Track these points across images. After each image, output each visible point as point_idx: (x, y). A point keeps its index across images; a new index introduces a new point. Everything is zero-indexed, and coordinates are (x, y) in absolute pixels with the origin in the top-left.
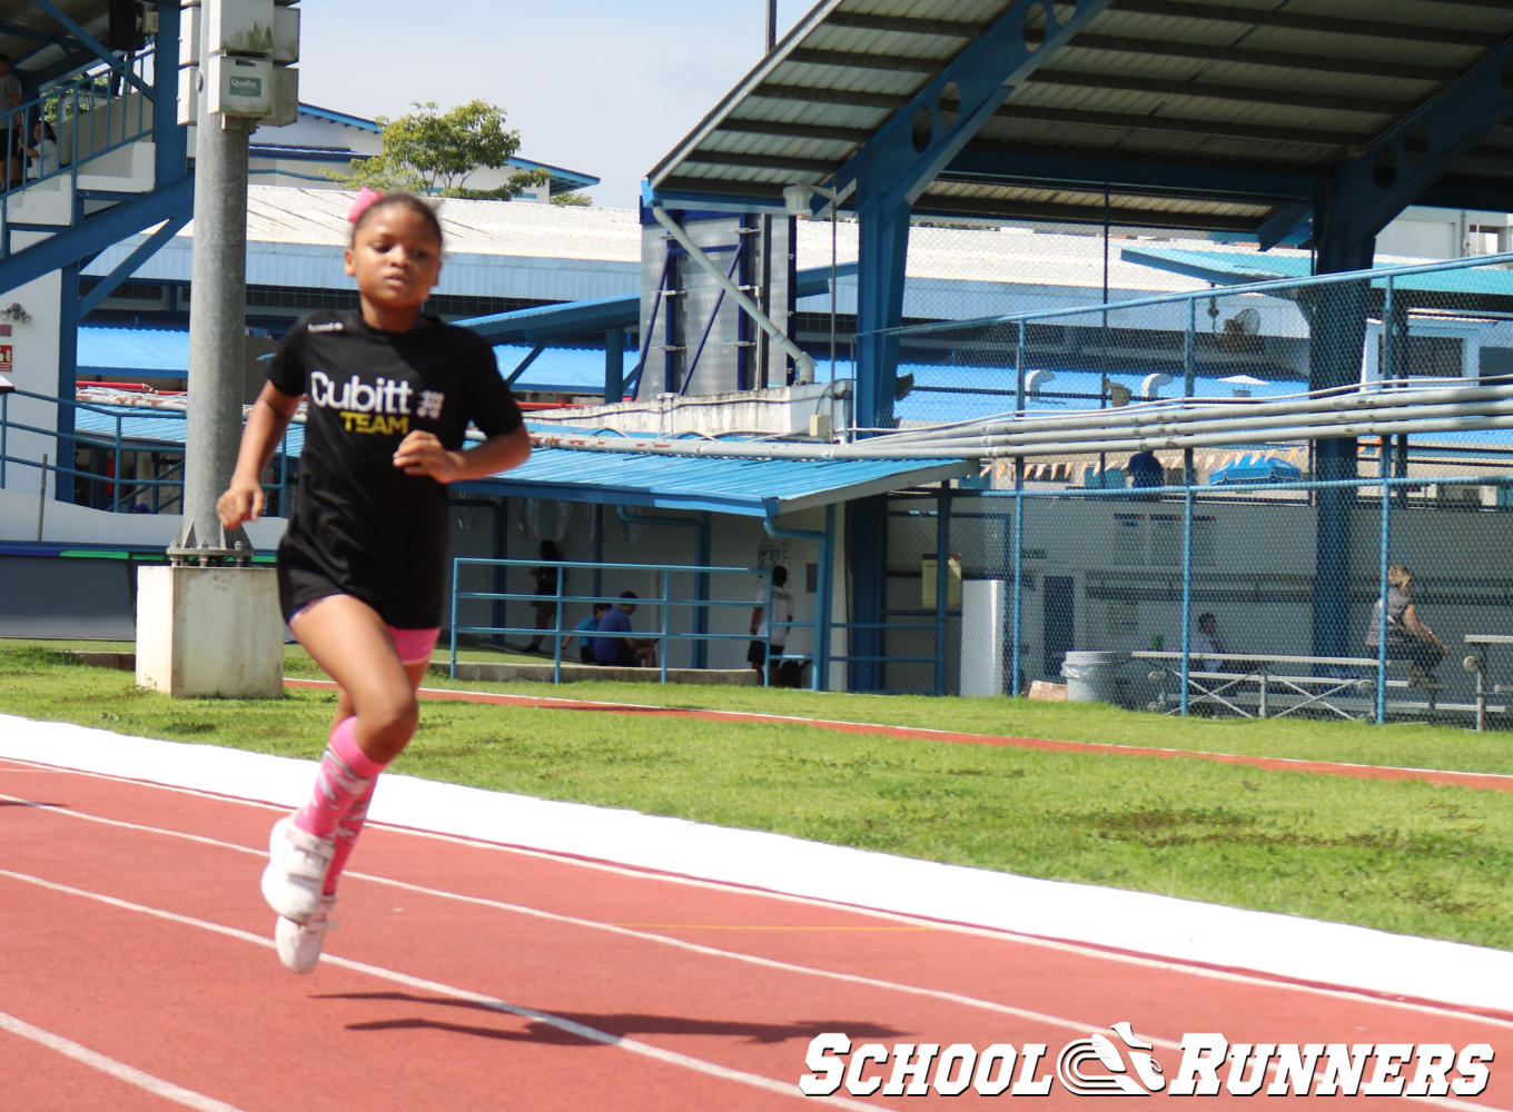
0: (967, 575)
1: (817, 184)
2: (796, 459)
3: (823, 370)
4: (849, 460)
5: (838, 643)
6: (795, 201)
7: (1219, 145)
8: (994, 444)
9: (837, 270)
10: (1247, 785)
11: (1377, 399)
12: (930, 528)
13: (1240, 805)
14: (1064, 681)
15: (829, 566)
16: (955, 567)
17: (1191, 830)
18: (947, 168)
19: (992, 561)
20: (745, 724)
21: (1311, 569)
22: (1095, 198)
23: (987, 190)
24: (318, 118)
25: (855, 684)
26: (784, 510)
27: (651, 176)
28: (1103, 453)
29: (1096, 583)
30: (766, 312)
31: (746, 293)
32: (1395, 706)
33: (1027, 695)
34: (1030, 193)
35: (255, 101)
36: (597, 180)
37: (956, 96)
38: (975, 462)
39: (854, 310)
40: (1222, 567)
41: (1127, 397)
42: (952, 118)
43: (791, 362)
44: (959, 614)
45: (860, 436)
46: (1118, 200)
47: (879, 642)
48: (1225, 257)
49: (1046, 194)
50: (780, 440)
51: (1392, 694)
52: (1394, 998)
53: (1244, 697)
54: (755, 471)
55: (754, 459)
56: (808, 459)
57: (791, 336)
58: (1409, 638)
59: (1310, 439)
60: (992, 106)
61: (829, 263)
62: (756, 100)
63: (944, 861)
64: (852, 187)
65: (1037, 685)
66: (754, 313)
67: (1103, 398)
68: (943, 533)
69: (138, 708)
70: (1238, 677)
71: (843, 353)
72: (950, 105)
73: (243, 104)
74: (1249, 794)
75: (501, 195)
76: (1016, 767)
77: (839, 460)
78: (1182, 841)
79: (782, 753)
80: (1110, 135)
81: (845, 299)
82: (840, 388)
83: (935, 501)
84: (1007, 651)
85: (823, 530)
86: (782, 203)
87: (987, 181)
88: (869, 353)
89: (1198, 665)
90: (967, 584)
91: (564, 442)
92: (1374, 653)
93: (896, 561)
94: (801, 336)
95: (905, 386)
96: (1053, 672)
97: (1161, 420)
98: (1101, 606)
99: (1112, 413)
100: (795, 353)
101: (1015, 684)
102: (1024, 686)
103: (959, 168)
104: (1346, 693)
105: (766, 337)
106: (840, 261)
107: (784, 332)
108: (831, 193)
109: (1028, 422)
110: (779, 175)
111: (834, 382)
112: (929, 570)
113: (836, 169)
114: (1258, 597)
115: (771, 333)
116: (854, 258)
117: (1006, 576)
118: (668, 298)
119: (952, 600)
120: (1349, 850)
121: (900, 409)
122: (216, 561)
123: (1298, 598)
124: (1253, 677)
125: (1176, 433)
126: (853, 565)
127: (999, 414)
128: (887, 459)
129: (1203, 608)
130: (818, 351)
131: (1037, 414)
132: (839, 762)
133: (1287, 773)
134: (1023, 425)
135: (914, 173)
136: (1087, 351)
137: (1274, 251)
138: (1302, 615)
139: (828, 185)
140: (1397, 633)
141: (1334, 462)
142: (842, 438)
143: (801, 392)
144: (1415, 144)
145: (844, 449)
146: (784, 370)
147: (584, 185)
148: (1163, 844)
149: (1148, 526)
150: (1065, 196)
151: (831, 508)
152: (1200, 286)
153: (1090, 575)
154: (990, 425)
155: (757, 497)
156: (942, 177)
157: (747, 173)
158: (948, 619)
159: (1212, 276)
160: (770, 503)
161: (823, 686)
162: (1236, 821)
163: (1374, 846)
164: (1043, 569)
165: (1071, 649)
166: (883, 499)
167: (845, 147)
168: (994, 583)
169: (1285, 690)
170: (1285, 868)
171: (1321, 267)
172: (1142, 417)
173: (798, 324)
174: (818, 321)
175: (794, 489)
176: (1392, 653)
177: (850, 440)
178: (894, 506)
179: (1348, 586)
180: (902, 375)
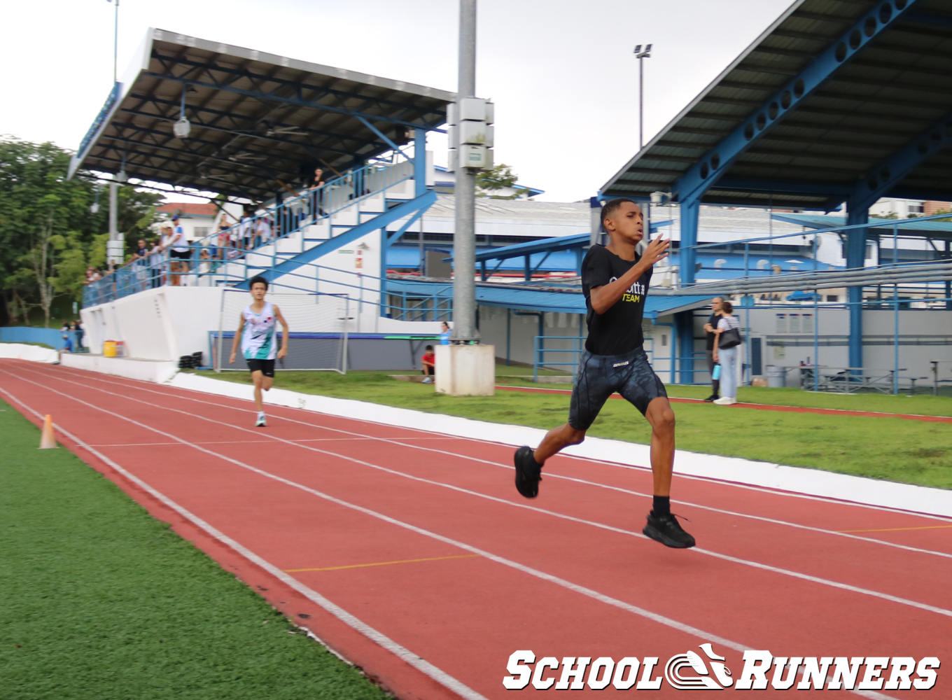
1: (662, 191)
2: (659, 296)
4: (680, 296)
5: (677, 366)
6: (656, 197)
7: (812, 175)
8: (738, 289)
14: (766, 378)
15: (673, 336)
18: (717, 185)
21: (847, 333)
22: (765, 195)
24: (442, 171)
25: (682, 380)
26: (660, 315)
27: (601, 189)
29: (769, 340)
33: (750, 384)
35: (479, 162)
36: (543, 191)
37: (717, 158)
38: (727, 295)
39: (679, 239)
42: (716, 166)
46: (774, 197)
47: (692, 364)
49: (746, 194)
56: (663, 295)
65: (755, 380)
67: (771, 271)
69: (442, 401)
72: (715, 161)
73: (474, 164)
75: (512, 198)
77: (676, 296)
82: (674, 268)
84: (743, 367)
85: (672, 322)
86: (647, 198)
88: (684, 255)
91: (565, 289)
95: (697, 268)
98: (772, 348)
102: (751, 381)
108: (669, 195)
109: (750, 280)
111: (672, 267)
118: (603, 235)
121: (697, 277)
122: (467, 342)
123: (844, 343)
127: (740, 277)
128: (693, 295)
134: (748, 282)
137: (832, 214)
139: (666, 193)
142: (674, 287)
144: (885, 174)
145: (676, 291)
147: (538, 194)
149: (788, 318)
150: (754, 195)
151: (674, 315)
153: (768, 337)
157: (636, 188)
160: (653, 313)
161: (672, 382)
164: (752, 335)
166: (693, 310)
171: (846, 222)
175: (662, 308)
177: (678, 287)
178: (693, 313)
179: (865, 340)
180: (697, 262)
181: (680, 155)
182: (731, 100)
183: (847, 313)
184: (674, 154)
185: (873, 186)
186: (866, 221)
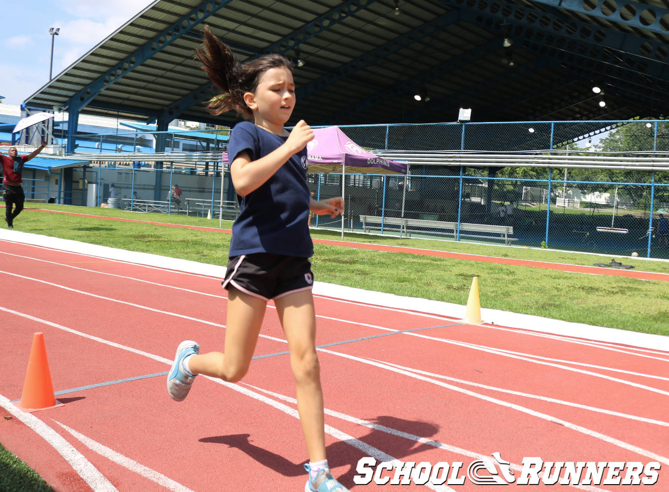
0: (89, 183)
1: (60, 106)
2: (54, 159)
3: (60, 140)
4: (65, 160)
5: (62, 195)
6: (55, 108)
7: (140, 105)
8: (95, 158)
9: (63, 122)
10: (156, 229)
11: (171, 155)
12: (81, 174)
13: (157, 233)
14: (108, 203)
15: (61, 180)
16: (86, 181)
17: (150, 239)
18: (88, 105)
19: (94, 181)
20: (52, 213)
21: (154, 184)
22: (116, 113)
23: (94, 110)
25: (65, 203)
26: (53, 169)
27: (24, 101)
28: (115, 161)
30: (48, 129)
31: (44, 126)
32: (172, 210)
33: (100, 206)
34: (103, 111)
37: (90, 91)
38: (91, 162)
39: (67, 129)
40: (138, 183)
41: (120, 150)
42: (88, 95)
43: (52, 139)
44: (87, 190)
45: (67, 155)
46: (120, 113)
47: (70, 195)
48: (139, 125)
49: (106, 111)
50: (51, 155)
51: (171, 208)
52: (208, 276)
53: (143, 208)
54: (45, 161)
55: (45, 158)
56: (57, 159)
57: (53, 134)
58: (175, 198)
59: (155, 161)
60: (97, 94)
61: (62, 120)
62: (48, 89)
63: (112, 247)
64: (67, 107)
65: (103, 204)
66: (45, 129)
67: (116, 150)
68: (84, 175)
70: (143, 204)
71: (64, 137)
72: (88, 93)
74: (157, 231)
76: (110, 224)
77: (63, 160)
78: (150, 241)
79: (62, 220)
80: (119, 101)
81: (65, 127)
82: (64, 146)
83: (83, 169)
84: (97, 197)
85: (60, 172)
86: (52, 109)
87: (95, 108)
88: (70, 138)
89: (134, 201)
90: (89, 185)
92: (168, 201)
93: (74, 179)
94: (55, 133)
95: (77, 146)
96: (105, 201)
97: (129, 156)
99: (118, 154)
100: (53, 138)
101: (97, 204)
102: (100, 204)
103: (90, 105)
104: (164, 207)
105: (48, 134)
106: (64, 120)
107: (51, 133)
108: (63, 108)
110: (52, 103)
111: (62, 145)
112: (81, 182)
113: (65, 104)
114: (144, 189)
115: (49, 134)
116: (68, 120)
117: (97, 183)
119: (86, 187)
120: (181, 243)
121: (76, 150)
123: (152, 189)
124: (145, 204)
125: (132, 159)
126: (65, 180)
127: (96, 153)
128: (73, 160)
129: (135, 190)
130: (59, 137)
131: (104, 153)
132: (75, 222)
133: (162, 226)
134: (101, 155)
135: (81, 105)
136: (109, 139)
137: (150, 125)
138: (153, 192)
139: (62, 106)
140: (172, 197)
141: (159, 166)
142: (64, 155)
143: (55, 146)
144: (177, 108)
145: (64, 157)
146: (51, 141)
148: (147, 242)
149: (124, 175)
150: (110, 112)
151: (62, 169)
152: (135, 130)
154: (94, 155)
155: (47, 166)
156: (86, 107)
157: (45, 102)
158: (85, 191)
159: (137, 129)
160: (49, 168)
161: (59, 203)
162: (158, 237)
163: (185, 242)
164: (104, 182)
165: (110, 197)
166: (72, 167)
167: (66, 99)
168: (94, 185)
169: (151, 206)
170: (172, 247)
171: (158, 129)
172: (125, 155)
173: (54, 131)
174: (60, 131)
175: (54, 165)
176: (172, 201)
177: (65, 156)
178: (74, 169)
179: (162, 188)
180: (76, 143)
181: (69, 88)
182: (97, 64)
183: (155, 174)
184: (66, 87)
185: (171, 113)
186: (167, 130)
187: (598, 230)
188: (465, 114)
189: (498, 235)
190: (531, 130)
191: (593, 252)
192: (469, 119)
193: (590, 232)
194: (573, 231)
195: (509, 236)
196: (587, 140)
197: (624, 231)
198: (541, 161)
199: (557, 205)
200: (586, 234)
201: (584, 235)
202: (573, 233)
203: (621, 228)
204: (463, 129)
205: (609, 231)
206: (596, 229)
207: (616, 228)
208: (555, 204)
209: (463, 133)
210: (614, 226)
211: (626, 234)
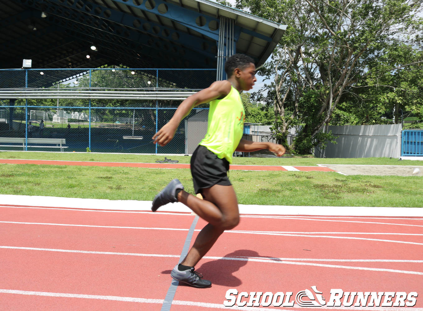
187: (124, 138)
188: (27, 63)
189: (55, 145)
190: (42, 73)
191: (121, 152)
192: (31, 67)
193: (119, 140)
194: (108, 140)
195: (63, 145)
196: (75, 79)
197: (141, 138)
198: (83, 94)
199: (53, 121)
200: (116, 141)
201: (115, 142)
202: (107, 141)
203: (137, 136)
204: (27, 73)
205: (131, 138)
206: (122, 138)
207: (135, 136)
208: (52, 121)
209: (27, 76)
210: (134, 135)
211: (142, 140)
